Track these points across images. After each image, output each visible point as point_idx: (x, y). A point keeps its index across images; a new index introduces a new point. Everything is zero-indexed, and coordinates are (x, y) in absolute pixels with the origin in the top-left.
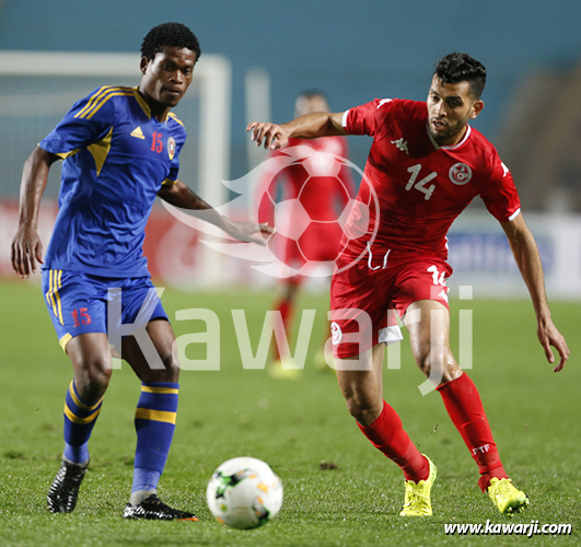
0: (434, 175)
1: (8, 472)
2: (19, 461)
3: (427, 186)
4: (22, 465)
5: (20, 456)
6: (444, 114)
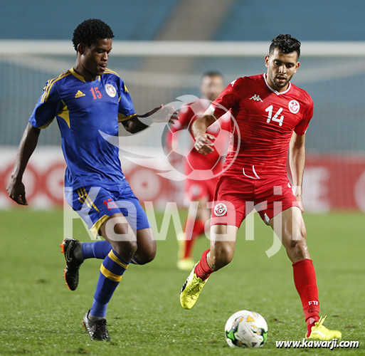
0: (281, 110)
3: (279, 117)
6: (285, 72)
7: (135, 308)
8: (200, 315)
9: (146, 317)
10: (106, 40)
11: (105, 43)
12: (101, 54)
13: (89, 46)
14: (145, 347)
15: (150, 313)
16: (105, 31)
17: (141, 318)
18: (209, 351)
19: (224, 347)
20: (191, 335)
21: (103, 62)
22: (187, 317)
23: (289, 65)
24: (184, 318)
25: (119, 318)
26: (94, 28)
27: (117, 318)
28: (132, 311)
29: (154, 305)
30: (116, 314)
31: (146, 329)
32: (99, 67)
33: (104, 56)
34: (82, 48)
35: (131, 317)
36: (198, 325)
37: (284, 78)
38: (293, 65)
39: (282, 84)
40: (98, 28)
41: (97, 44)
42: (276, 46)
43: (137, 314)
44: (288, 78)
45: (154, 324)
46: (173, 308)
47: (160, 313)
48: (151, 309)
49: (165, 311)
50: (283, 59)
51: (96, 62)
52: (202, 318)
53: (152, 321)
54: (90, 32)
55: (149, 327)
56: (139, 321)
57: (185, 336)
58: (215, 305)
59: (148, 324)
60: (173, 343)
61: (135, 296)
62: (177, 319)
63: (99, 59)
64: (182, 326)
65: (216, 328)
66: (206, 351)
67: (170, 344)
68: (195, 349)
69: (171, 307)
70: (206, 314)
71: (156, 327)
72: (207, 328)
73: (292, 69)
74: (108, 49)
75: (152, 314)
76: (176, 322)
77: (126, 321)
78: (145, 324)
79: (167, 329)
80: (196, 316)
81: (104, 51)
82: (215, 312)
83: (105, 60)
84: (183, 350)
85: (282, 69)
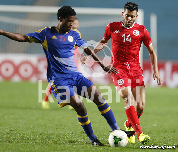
0: (129, 35)
1: (70, 147)
2: (74, 143)
3: (129, 38)
4: (74, 145)
5: (74, 142)
6: (131, 20)
7: (20, 126)
8: (50, 130)
9: (25, 130)
10: (72, 16)
11: (72, 18)
12: (69, 23)
13: (65, 18)
14: (24, 144)
15: (27, 128)
16: (72, 12)
17: (23, 130)
18: (53, 146)
19: (60, 144)
20: (45, 138)
21: (70, 26)
22: (43, 130)
23: (132, 17)
24: (42, 131)
25: (13, 130)
26: (67, 10)
27: (12, 130)
28: (19, 127)
29: (29, 125)
30: (11, 129)
31: (25, 135)
32: (68, 28)
33: (71, 23)
34: (61, 19)
35: (18, 130)
36: (49, 134)
37: (130, 23)
38: (134, 16)
39: (130, 25)
40: (69, 10)
41: (68, 18)
42: (126, 8)
43: (21, 128)
44: (132, 22)
45: (29, 133)
46: (37, 126)
47: (31, 129)
48: (28, 126)
49: (34, 127)
50: (130, 14)
51: (67, 26)
52: (50, 131)
53: (28, 132)
54: (65, 12)
55: (26, 134)
56: (22, 132)
57: (42, 139)
58: (57, 125)
59: (26, 133)
60: (37, 142)
61: (20, 121)
62: (39, 131)
63: (68, 25)
64: (41, 134)
65: (57, 136)
66: (52, 146)
67: (36, 143)
68: (47, 145)
69: (36, 126)
70: (52, 129)
71: (29, 135)
72: (53, 136)
73: (134, 18)
74: (73, 20)
75: (28, 129)
76: (38, 132)
77: (16, 132)
78: (24, 133)
79: (34, 136)
80: (48, 130)
81: (71, 21)
82: (57, 128)
83: (71, 25)
84: (41, 145)
85: (130, 18)
